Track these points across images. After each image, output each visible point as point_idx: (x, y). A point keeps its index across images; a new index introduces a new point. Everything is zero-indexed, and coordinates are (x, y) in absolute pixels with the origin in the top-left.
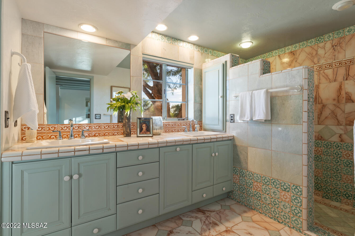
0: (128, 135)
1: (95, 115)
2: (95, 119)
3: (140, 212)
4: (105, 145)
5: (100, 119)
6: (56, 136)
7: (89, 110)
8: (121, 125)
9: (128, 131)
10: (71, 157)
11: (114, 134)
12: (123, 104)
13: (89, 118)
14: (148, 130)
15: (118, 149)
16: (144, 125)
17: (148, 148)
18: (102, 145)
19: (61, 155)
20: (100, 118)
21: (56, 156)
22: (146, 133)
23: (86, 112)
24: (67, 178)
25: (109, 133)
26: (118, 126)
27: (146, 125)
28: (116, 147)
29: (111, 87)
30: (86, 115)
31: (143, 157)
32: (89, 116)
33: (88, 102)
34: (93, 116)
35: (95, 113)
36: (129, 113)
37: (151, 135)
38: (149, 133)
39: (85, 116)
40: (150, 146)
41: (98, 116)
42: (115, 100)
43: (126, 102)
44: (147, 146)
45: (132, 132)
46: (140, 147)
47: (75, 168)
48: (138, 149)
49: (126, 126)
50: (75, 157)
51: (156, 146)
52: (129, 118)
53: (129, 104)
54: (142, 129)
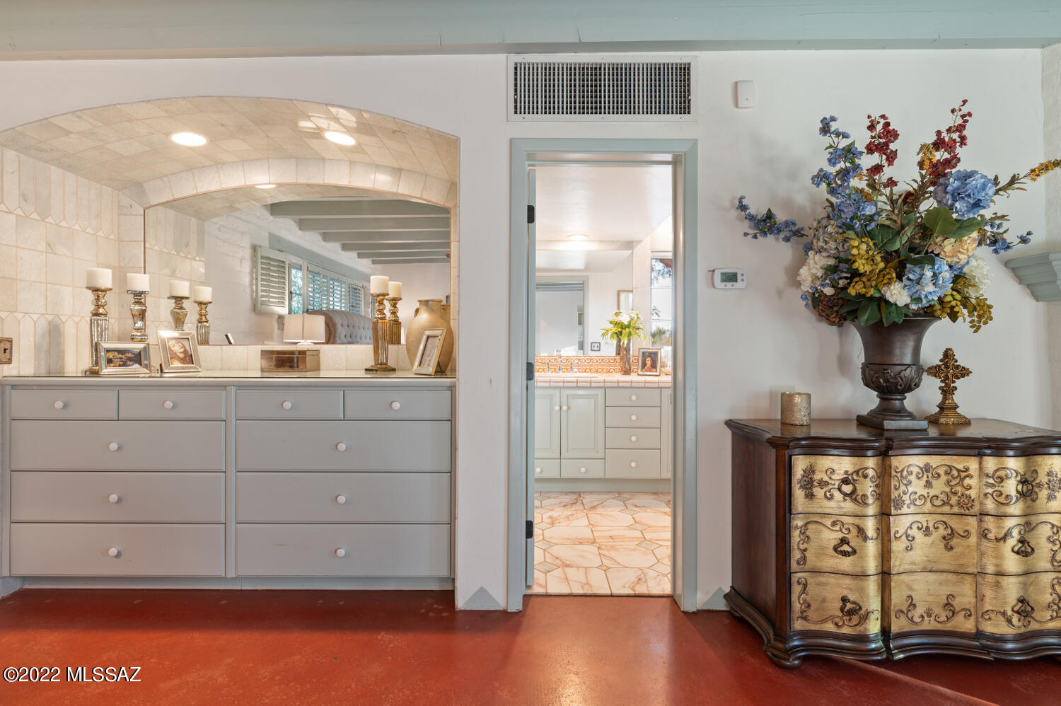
0: (627, 372)
1: (592, 343)
2: (592, 350)
3: (633, 464)
4: (593, 379)
5: (599, 350)
6: (543, 370)
8: (618, 358)
9: (627, 366)
10: (560, 388)
11: (609, 372)
12: (620, 330)
13: (582, 348)
14: (654, 366)
15: (607, 385)
16: (649, 359)
17: (645, 388)
18: (589, 379)
19: (552, 384)
21: (547, 385)
22: (650, 371)
23: (578, 339)
24: (557, 408)
25: (602, 370)
26: (614, 360)
27: (652, 359)
28: (604, 382)
29: (619, 293)
30: (578, 342)
31: (637, 397)
32: (583, 344)
34: (587, 346)
35: (591, 340)
36: (626, 342)
38: (655, 370)
40: (647, 385)
41: (596, 346)
42: (611, 323)
43: (623, 327)
44: (643, 385)
45: (632, 368)
46: (634, 385)
47: (564, 399)
48: (632, 387)
49: (625, 360)
50: (564, 387)
51: (656, 385)
52: (627, 349)
53: (627, 330)
54: (646, 364)
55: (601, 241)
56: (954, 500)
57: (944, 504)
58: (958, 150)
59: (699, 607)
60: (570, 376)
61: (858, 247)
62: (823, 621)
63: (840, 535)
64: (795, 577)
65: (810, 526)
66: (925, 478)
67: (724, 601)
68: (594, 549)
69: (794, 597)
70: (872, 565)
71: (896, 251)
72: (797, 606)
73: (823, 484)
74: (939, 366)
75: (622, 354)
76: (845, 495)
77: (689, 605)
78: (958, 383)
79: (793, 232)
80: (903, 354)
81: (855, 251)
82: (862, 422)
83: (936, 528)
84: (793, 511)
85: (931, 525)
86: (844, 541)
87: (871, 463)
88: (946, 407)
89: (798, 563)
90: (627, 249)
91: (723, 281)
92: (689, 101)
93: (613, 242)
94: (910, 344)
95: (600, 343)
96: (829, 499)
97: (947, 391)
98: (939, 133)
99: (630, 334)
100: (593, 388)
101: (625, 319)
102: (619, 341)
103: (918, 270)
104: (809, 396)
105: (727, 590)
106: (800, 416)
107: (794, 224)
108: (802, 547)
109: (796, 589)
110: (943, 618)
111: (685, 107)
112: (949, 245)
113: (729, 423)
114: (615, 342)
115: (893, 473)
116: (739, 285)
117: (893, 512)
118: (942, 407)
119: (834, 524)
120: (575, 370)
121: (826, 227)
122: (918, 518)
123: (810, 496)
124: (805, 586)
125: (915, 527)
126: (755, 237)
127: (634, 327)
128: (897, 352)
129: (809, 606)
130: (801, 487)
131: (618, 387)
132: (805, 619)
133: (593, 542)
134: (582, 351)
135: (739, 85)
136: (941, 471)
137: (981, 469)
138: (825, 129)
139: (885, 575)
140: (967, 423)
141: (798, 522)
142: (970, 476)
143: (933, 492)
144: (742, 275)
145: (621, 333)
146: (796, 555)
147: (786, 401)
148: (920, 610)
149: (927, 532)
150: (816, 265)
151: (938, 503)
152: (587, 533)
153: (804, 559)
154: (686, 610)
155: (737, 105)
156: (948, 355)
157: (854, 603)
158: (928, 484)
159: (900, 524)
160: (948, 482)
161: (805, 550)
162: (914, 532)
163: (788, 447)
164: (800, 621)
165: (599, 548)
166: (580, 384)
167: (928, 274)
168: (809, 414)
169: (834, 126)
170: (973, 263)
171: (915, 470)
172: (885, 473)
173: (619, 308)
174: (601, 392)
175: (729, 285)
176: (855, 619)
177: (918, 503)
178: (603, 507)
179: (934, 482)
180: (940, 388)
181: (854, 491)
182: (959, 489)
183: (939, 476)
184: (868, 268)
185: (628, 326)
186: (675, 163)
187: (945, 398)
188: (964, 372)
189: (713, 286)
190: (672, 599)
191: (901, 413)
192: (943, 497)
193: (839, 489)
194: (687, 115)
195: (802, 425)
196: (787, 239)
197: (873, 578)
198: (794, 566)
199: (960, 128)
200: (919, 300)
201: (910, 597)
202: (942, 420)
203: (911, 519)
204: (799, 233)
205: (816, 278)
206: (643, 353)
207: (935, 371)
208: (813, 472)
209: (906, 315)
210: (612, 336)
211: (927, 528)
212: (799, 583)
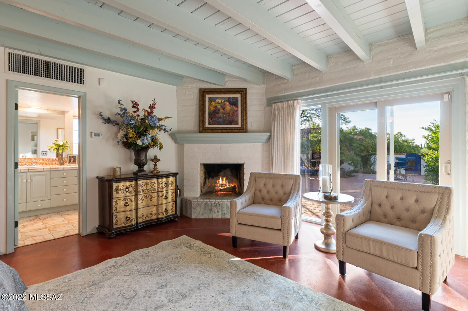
0: (62, 164)
1: (42, 152)
2: (42, 155)
3: (65, 200)
4: (44, 168)
6: (21, 164)
7: (36, 146)
8: (57, 158)
9: (62, 162)
10: (26, 172)
11: (53, 164)
12: (58, 147)
13: (36, 154)
14: (74, 161)
15: (51, 170)
16: (72, 159)
18: (42, 168)
20: (46, 154)
21: (23, 171)
22: (73, 163)
23: (32, 148)
24: (25, 181)
25: (49, 164)
26: (55, 159)
27: (74, 159)
28: (50, 168)
29: (58, 129)
30: (32, 151)
31: (67, 174)
32: (36, 152)
33: (35, 136)
34: (39, 152)
35: (41, 150)
36: (61, 152)
37: (76, 164)
38: (75, 163)
39: (31, 153)
40: (71, 169)
41: (45, 153)
42: (53, 144)
43: (59, 146)
44: (69, 169)
45: (64, 162)
46: (65, 169)
47: (29, 177)
48: (64, 170)
49: (61, 159)
50: (28, 172)
51: (75, 169)
52: (62, 155)
53: (62, 147)
54: (71, 161)
55: (48, 110)
56: (152, 189)
57: (150, 190)
58: (153, 110)
59: (88, 234)
60: (31, 167)
61: (130, 131)
62: (121, 224)
63: (125, 202)
64: (114, 215)
65: (118, 201)
66: (146, 185)
67: (96, 230)
68: (47, 230)
69: (114, 220)
70: (134, 207)
71: (140, 132)
72: (114, 222)
73: (121, 189)
74: (153, 159)
75: (59, 157)
76: (127, 191)
77: (84, 234)
78: (158, 163)
79: (116, 124)
80: (143, 157)
81: (129, 132)
82: (134, 174)
83: (148, 196)
84: (113, 198)
85: (147, 196)
86: (126, 203)
87: (133, 183)
88: (155, 169)
89: (115, 211)
90: (61, 114)
91: (95, 136)
92: (83, 81)
93: (54, 111)
94: (144, 154)
95: (47, 152)
96: (123, 193)
97: (155, 165)
98: (150, 105)
99: (63, 149)
100: (44, 171)
101: (61, 143)
102: (58, 152)
103: (143, 137)
104: (120, 168)
105: (97, 226)
106: (118, 174)
107: (116, 122)
108: (116, 206)
109: (114, 217)
110: (150, 217)
111: (82, 82)
112: (151, 132)
113: (97, 178)
114: (56, 152)
115: (138, 185)
116: (100, 137)
117: (138, 194)
118: (154, 169)
119: (124, 199)
120: (34, 164)
121: (123, 124)
122: (144, 195)
123: (118, 193)
124: (117, 216)
125: (144, 197)
126: (105, 123)
127: (65, 146)
128: (141, 156)
129: (118, 221)
130: (115, 191)
131: (57, 170)
132: (117, 225)
133: (46, 228)
134: (36, 155)
135: (100, 79)
136: (149, 183)
137: (157, 182)
138: (119, 103)
139: (137, 209)
140: (159, 172)
141: (114, 200)
142: (155, 184)
143: (148, 188)
144: (101, 134)
145: (59, 148)
146: (114, 209)
147: (114, 170)
148: (145, 216)
149: (146, 197)
150: (121, 134)
151: (149, 190)
152: (44, 226)
153: (116, 209)
154: (83, 235)
155: (99, 85)
156: (155, 156)
157: (129, 217)
158: (147, 187)
159: (140, 197)
160: (151, 185)
161: (117, 207)
162: (144, 198)
163: (111, 181)
164: (115, 226)
165: (48, 229)
166: (37, 170)
167: (145, 138)
168: (120, 173)
169: (121, 102)
170: (158, 135)
171: (144, 184)
172: (136, 185)
173: (58, 138)
174: (49, 173)
175: (97, 137)
176: (129, 221)
177: (144, 191)
178: (50, 218)
179: (148, 186)
180: (154, 164)
181: (129, 190)
182: (153, 187)
183: (149, 184)
184: (132, 136)
185: (62, 146)
186: (79, 97)
187: (155, 167)
188: (159, 160)
189: (92, 137)
190: (79, 234)
191: (143, 170)
192: (150, 189)
193: (125, 190)
194: (83, 85)
195: (118, 176)
196: (114, 126)
197: (134, 211)
198: (113, 211)
199: (155, 105)
200: (144, 144)
201: (143, 214)
202: (154, 172)
203: (143, 195)
204: (118, 124)
205: (121, 137)
206: (70, 157)
207: (152, 160)
208: (119, 187)
209: (141, 147)
210: (54, 149)
211: (147, 197)
212: (115, 216)
